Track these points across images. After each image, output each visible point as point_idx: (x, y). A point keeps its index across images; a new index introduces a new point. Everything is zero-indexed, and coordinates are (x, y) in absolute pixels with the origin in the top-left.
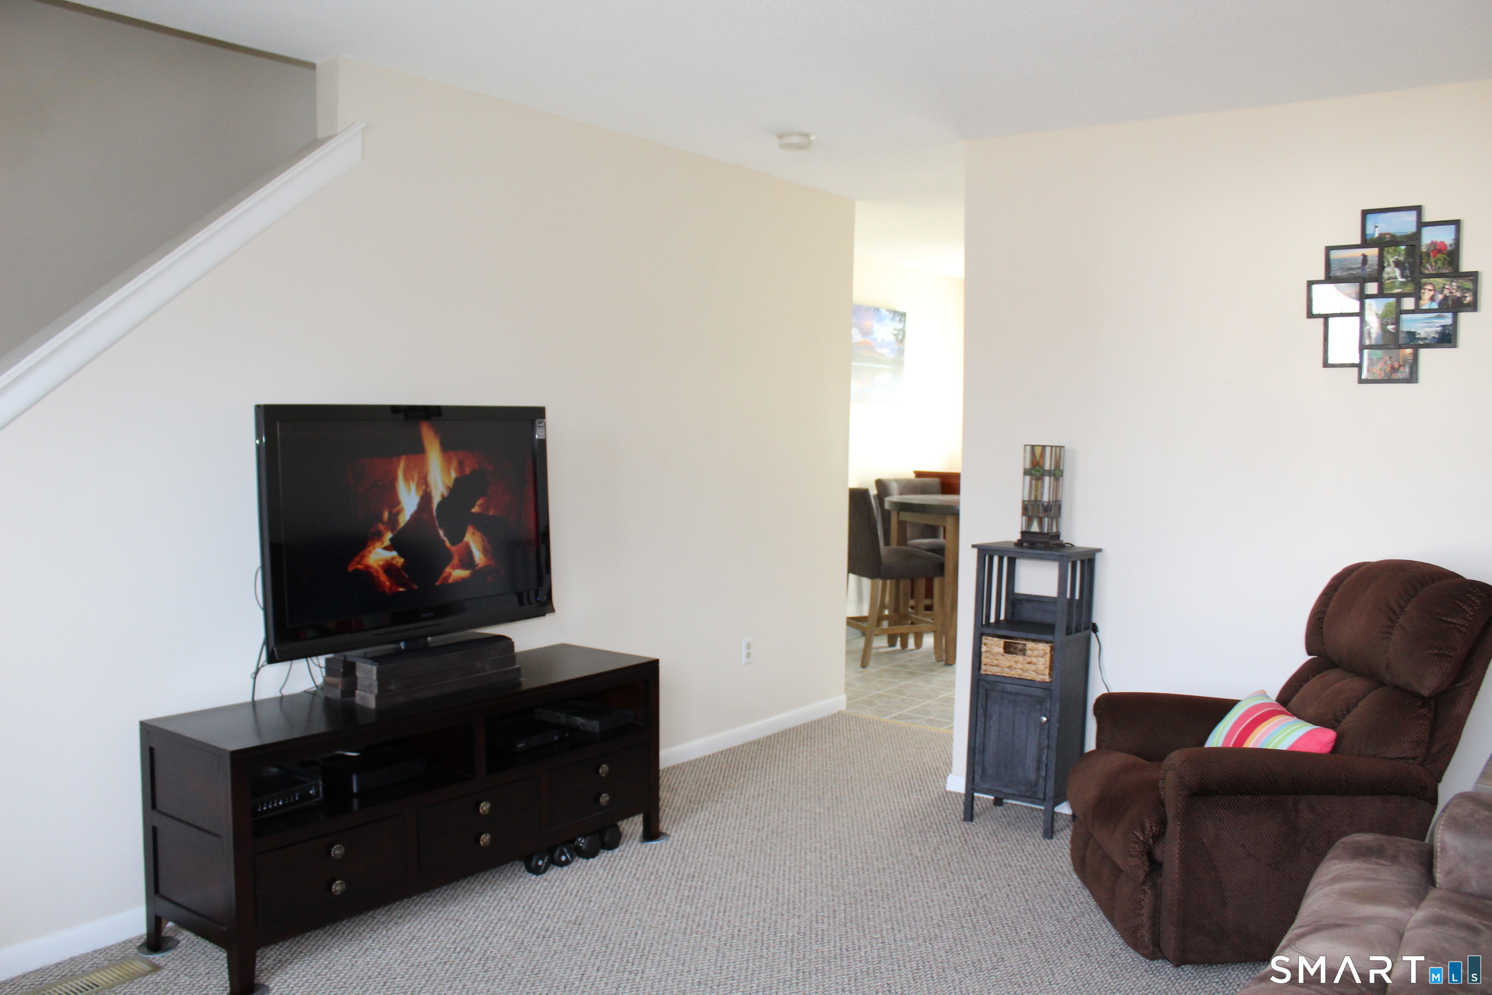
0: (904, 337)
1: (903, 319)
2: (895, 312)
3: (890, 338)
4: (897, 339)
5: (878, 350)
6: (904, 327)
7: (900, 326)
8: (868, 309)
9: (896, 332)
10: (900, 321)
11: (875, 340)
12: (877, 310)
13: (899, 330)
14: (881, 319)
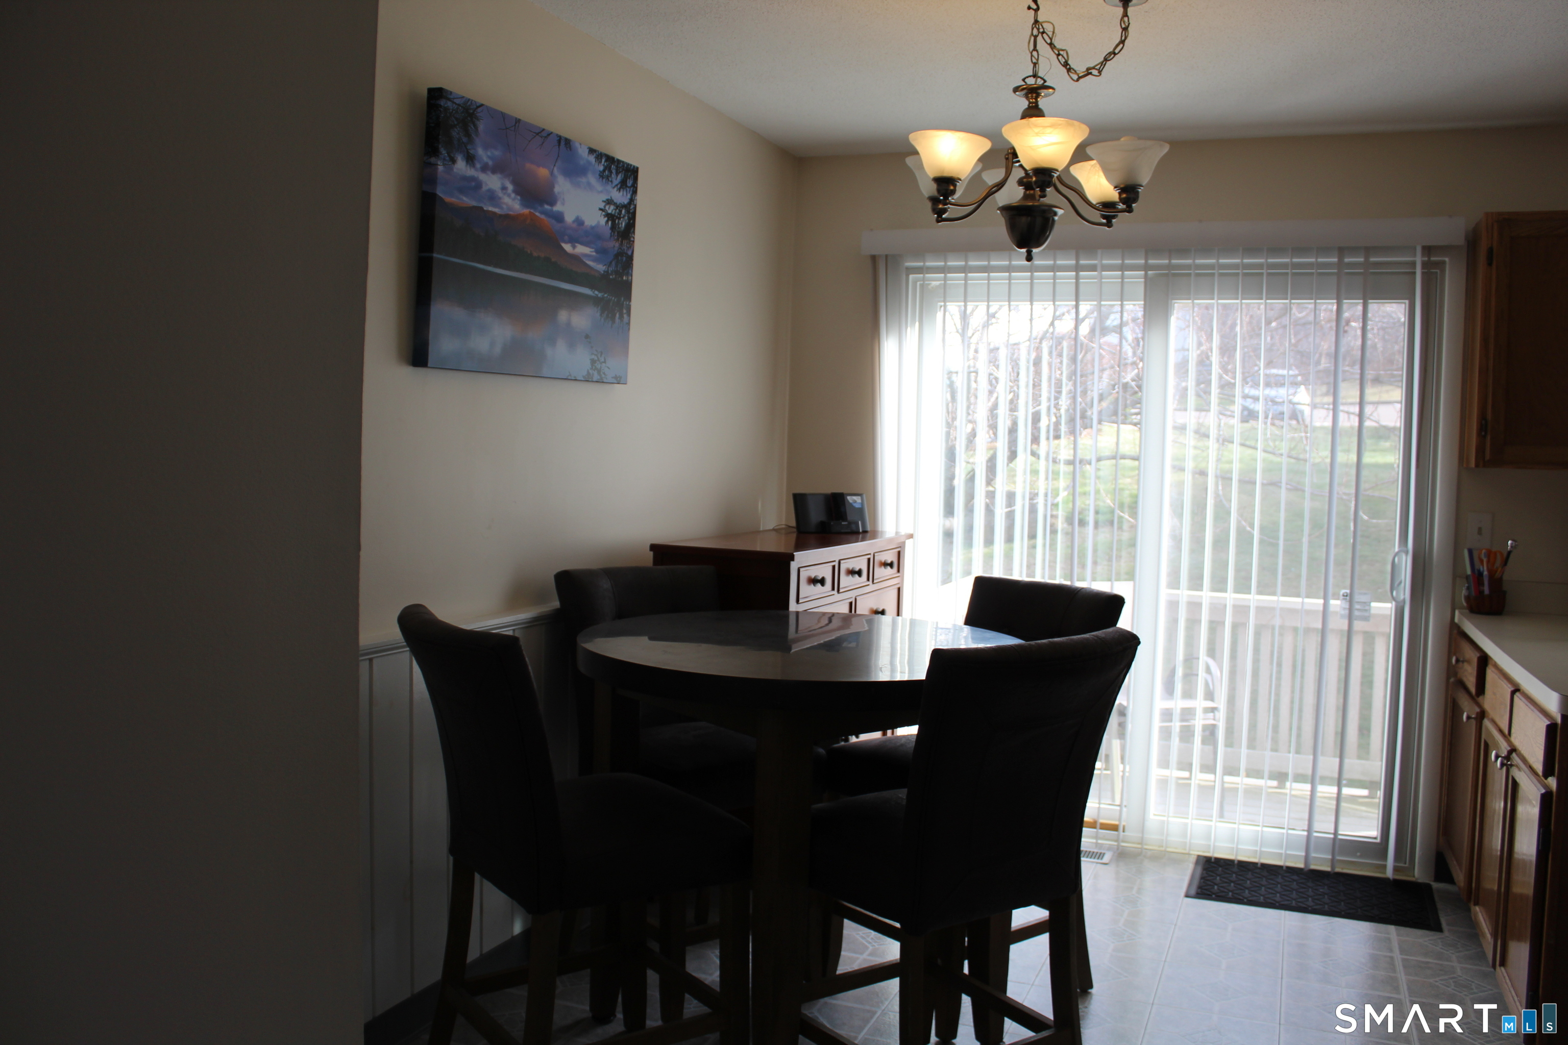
0: (631, 226)
1: (630, 182)
2: (610, 160)
3: (595, 219)
4: (613, 228)
5: (567, 247)
6: (632, 200)
7: (621, 197)
8: (542, 134)
9: (611, 209)
10: (623, 185)
11: (559, 218)
12: (565, 143)
13: (619, 207)
14: (574, 171)
